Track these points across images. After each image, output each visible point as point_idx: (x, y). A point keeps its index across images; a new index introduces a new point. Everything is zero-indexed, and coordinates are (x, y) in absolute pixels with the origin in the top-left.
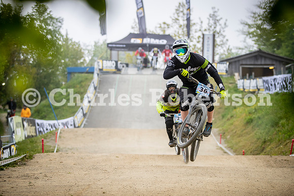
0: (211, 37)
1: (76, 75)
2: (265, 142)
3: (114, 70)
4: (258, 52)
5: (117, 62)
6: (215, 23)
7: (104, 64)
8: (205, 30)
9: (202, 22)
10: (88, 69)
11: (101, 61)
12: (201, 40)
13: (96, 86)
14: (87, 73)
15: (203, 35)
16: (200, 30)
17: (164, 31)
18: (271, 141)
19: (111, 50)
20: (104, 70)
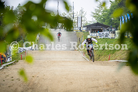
2: (100, 56)
4: (97, 23)
5: (47, 27)
7: (42, 27)
16: (77, 15)
17: (64, 16)
18: (102, 55)
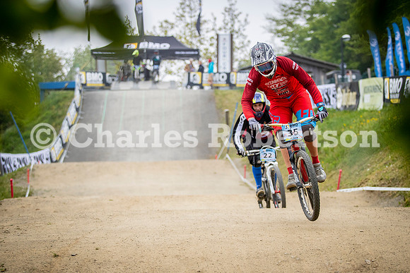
0: (228, 38)
1: (51, 92)
3: (101, 84)
4: (289, 55)
5: (104, 75)
6: (232, 20)
7: (88, 77)
8: (220, 29)
9: (215, 19)
10: (66, 84)
11: (83, 74)
12: (215, 42)
13: (78, 106)
14: (66, 89)
15: (218, 35)
16: (213, 29)
17: (166, 32)
19: (96, 59)
20: (88, 85)
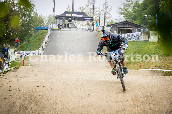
0: (104, 14)
1: (40, 30)
3: (57, 28)
4: (125, 21)
5: (59, 25)
6: (106, 8)
7: (53, 25)
12: (99, 15)
13: (49, 36)
14: (45, 29)
16: (99, 11)
17: (82, 11)
18: (130, 63)
20: (53, 28)
